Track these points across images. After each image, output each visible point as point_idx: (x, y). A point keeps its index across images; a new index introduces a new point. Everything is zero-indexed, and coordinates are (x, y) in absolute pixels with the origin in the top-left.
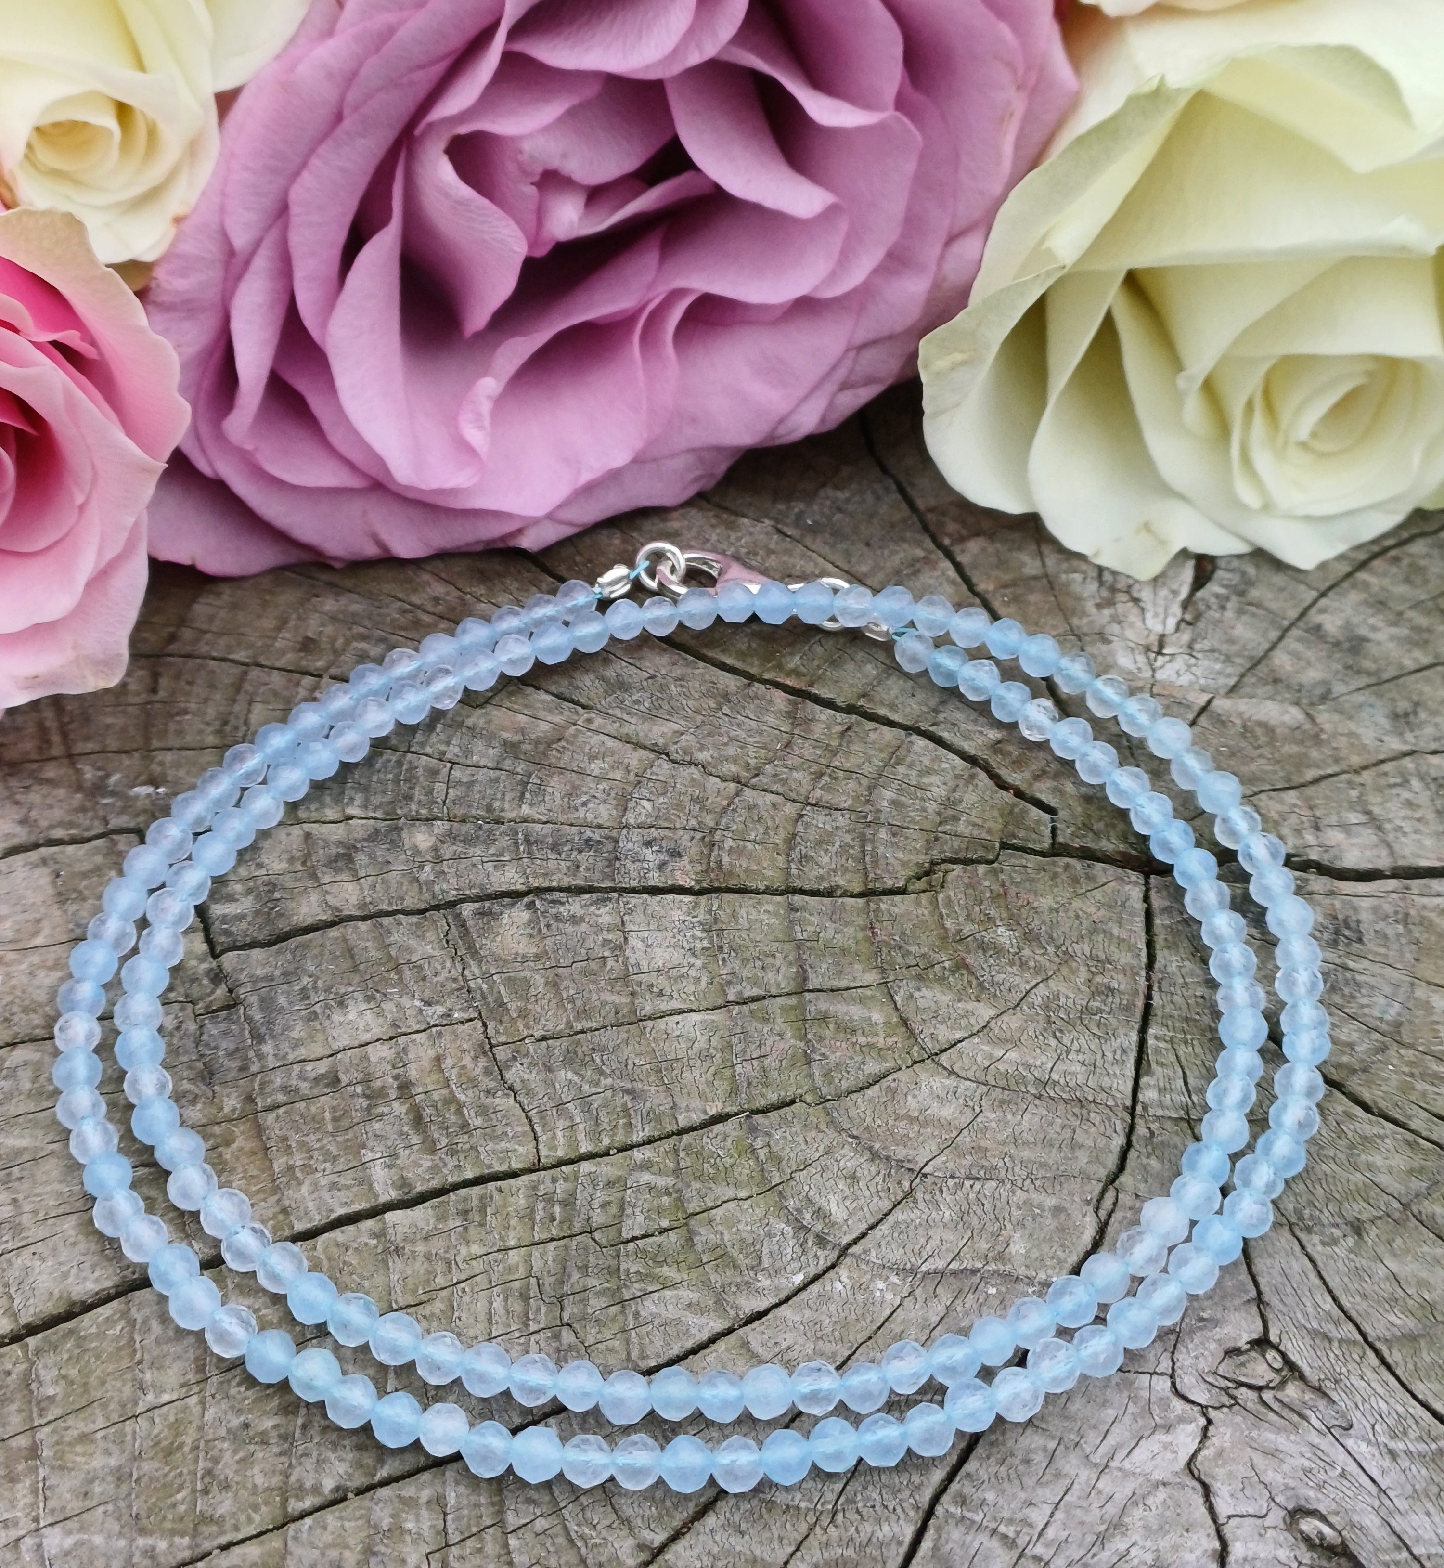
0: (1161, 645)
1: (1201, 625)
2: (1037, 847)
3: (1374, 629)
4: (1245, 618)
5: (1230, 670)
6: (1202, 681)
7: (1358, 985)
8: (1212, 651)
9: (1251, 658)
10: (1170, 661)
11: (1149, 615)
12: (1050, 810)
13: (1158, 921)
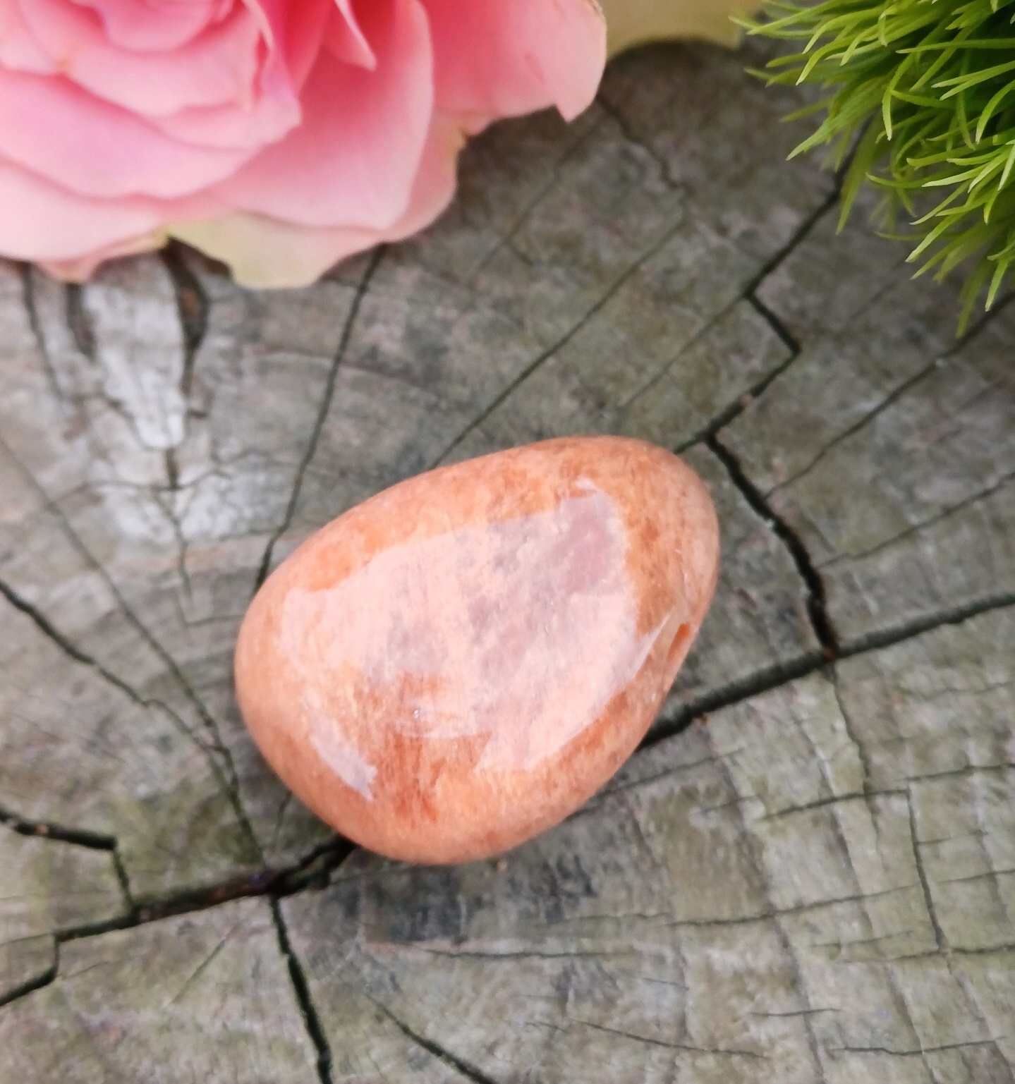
0: (173, 471)
1: (217, 412)
2: (107, 916)
3: (447, 325)
4: (273, 377)
5: (279, 478)
6: (248, 513)
7: (611, 978)
8: (245, 453)
9: (299, 445)
10: (194, 497)
11: (141, 424)
12: (106, 844)
13: (313, 985)
